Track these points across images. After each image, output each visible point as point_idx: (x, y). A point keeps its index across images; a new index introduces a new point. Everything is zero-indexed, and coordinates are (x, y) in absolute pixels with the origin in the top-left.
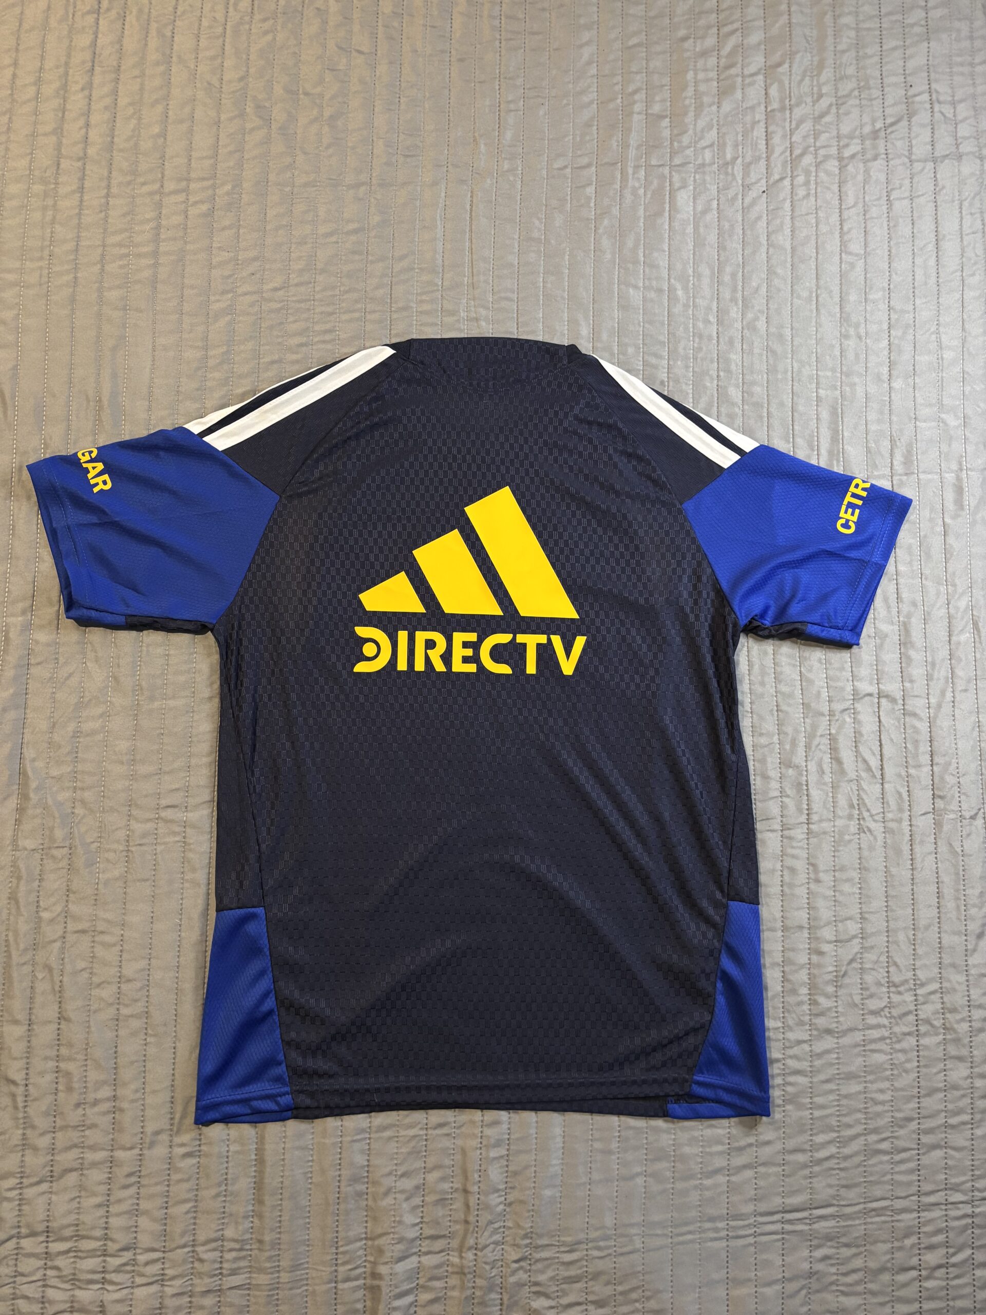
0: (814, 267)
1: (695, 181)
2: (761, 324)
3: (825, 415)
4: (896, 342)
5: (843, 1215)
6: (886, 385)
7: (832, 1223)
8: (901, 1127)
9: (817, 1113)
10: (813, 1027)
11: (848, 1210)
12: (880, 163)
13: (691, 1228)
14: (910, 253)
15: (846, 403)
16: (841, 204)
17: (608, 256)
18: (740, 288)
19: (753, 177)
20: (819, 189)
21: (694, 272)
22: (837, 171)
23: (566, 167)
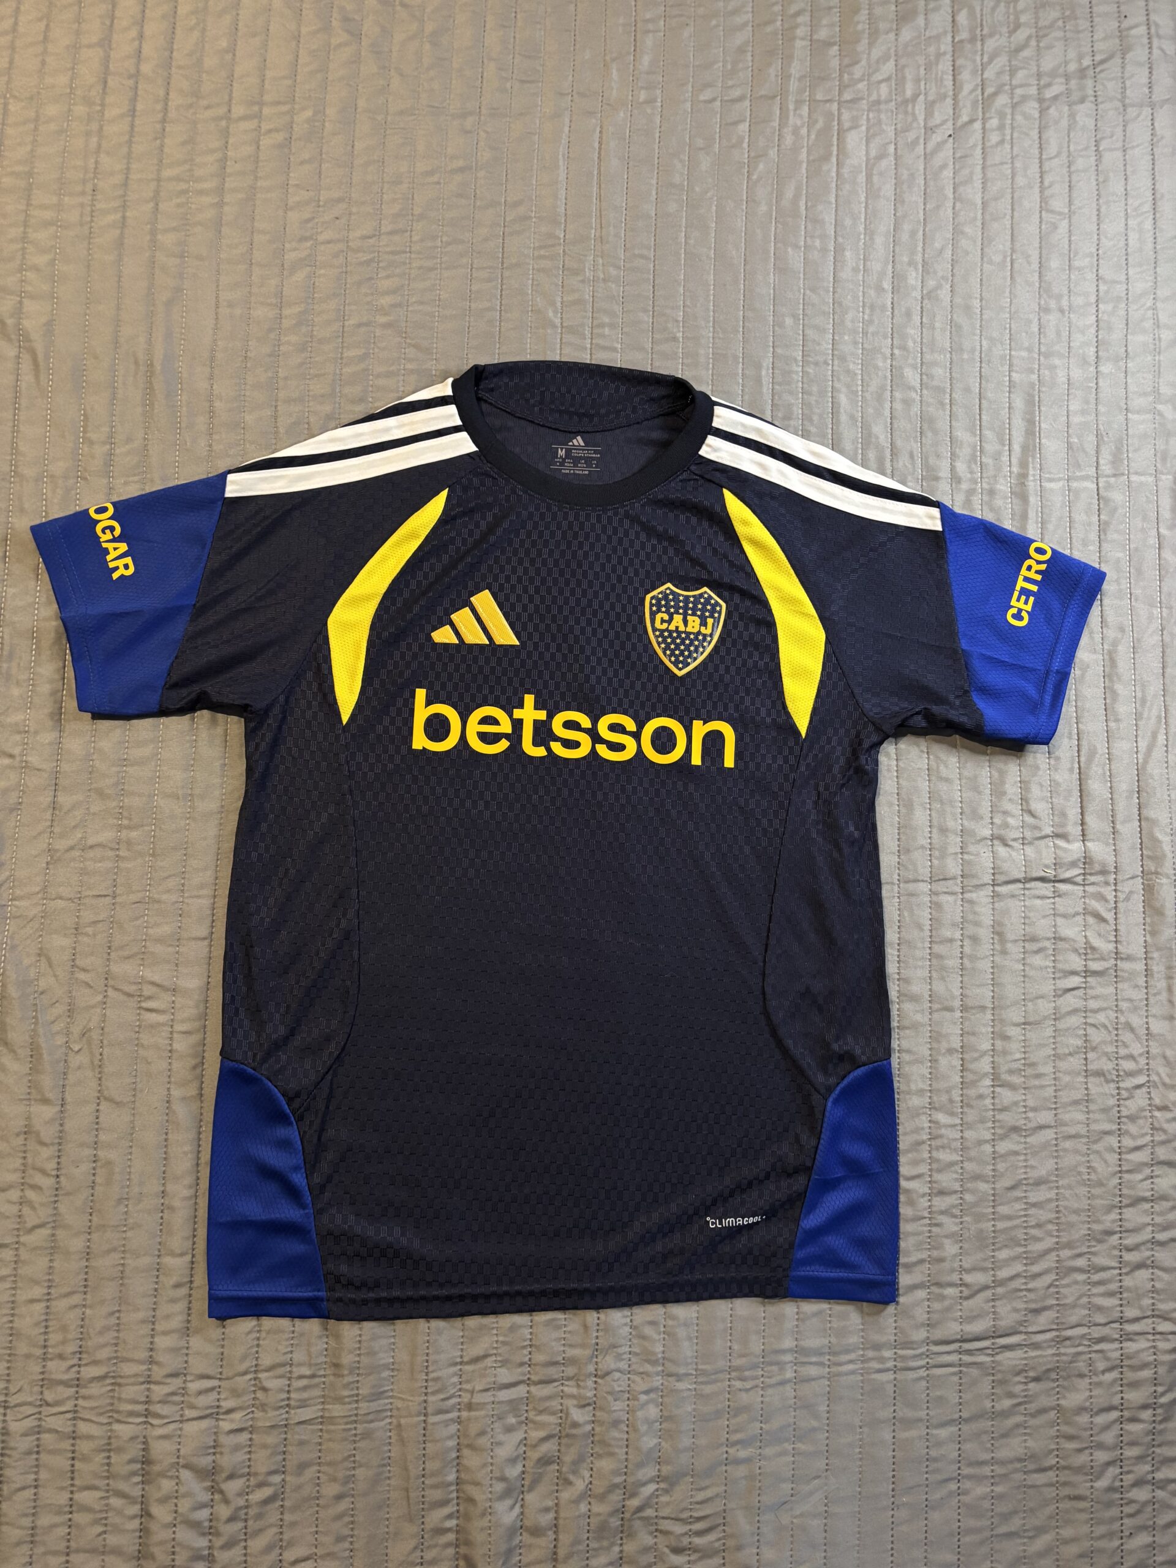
0: (1009, 226)
1: (868, 119)
2: (944, 294)
3: (1019, 403)
4: (1105, 317)
5: (1032, 1344)
6: (1092, 369)
7: (1019, 1353)
8: (1100, 1241)
9: (1000, 1225)
10: (997, 1124)
11: (1040, 1338)
12: (1087, 107)
13: (852, 1356)
14: (1122, 214)
15: (1044, 389)
16: (1041, 154)
17: (763, 208)
18: (920, 249)
19: (937, 118)
20: (1015, 135)
21: (865, 229)
22: (1037, 115)
23: (714, 100)
